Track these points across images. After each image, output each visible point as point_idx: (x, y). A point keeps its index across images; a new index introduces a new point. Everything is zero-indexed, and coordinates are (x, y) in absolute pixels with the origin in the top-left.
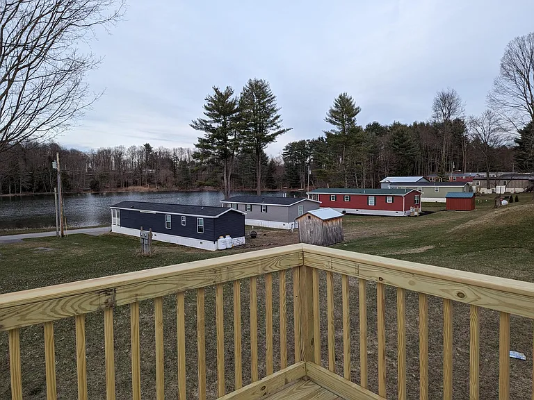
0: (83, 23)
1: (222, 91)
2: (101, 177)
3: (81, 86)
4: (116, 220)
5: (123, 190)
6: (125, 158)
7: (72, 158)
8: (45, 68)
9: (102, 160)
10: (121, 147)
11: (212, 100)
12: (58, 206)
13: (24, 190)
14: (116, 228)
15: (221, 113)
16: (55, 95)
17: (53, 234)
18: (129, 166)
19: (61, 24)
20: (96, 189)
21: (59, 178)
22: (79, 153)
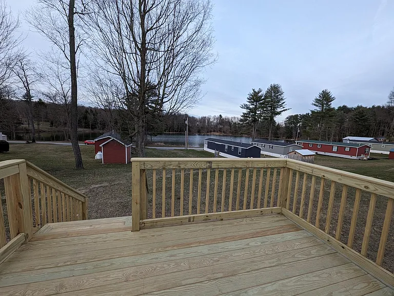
0: (202, 65)
1: (257, 91)
2: (202, 127)
3: (199, 91)
4: (206, 146)
5: (209, 134)
6: (211, 120)
7: (193, 120)
8: (187, 84)
9: (202, 121)
10: (210, 116)
11: (251, 95)
12: (186, 138)
13: (175, 131)
14: (206, 149)
15: (254, 101)
16: (189, 95)
17: (184, 148)
18: (212, 124)
19: (194, 67)
20: (199, 132)
21: (187, 127)
22: (195, 118)
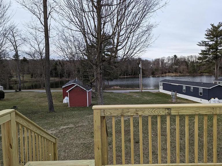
0: (153, 10)
1: (216, 25)
2: (155, 70)
3: (151, 35)
4: (161, 87)
5: (164, 75)
6: (165, 61)
7: (146, 63)
8: (139, 31)
9: (156, 63)
10: (164, 57)
11: (210, 31)
12: (141, 81)
13: (130, 75)
14: (161, 90)
15: (214, 36)
16: (142, 40)
17: (139, 91)
18: (167, 65)
19: (145, 13)
20: (153, 74)
21: (141, 70)
22: (148, 61)
